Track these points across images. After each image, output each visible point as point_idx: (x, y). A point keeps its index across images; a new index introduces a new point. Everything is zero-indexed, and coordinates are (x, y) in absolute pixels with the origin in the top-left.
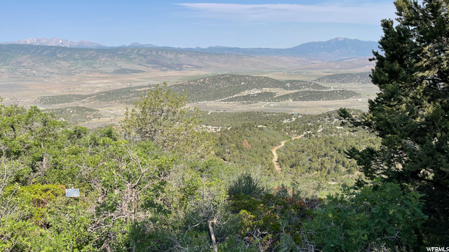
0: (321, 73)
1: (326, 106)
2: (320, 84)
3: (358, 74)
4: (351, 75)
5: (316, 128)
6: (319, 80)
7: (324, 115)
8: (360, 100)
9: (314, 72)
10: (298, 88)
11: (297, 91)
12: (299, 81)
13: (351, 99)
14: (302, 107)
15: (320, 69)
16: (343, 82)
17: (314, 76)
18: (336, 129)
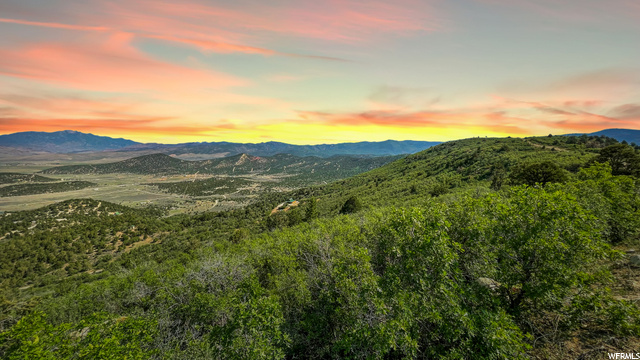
0: (48, 164)
1: (54, 199)
2: (46, 176)
3: (94, 166)
4: (86, 166)
5: (26, 225)
6: (45, 172)
7: (45, 209)
8: (97, 189)
9: (37, 163)
10: (11, 182)
11: (8, 185)
12: (12, 174)
13: (86, 189)
14: (17, 203)
15: (46, 160)
16: (77, 173)
17: (37, 168)
18: (57, 222)
